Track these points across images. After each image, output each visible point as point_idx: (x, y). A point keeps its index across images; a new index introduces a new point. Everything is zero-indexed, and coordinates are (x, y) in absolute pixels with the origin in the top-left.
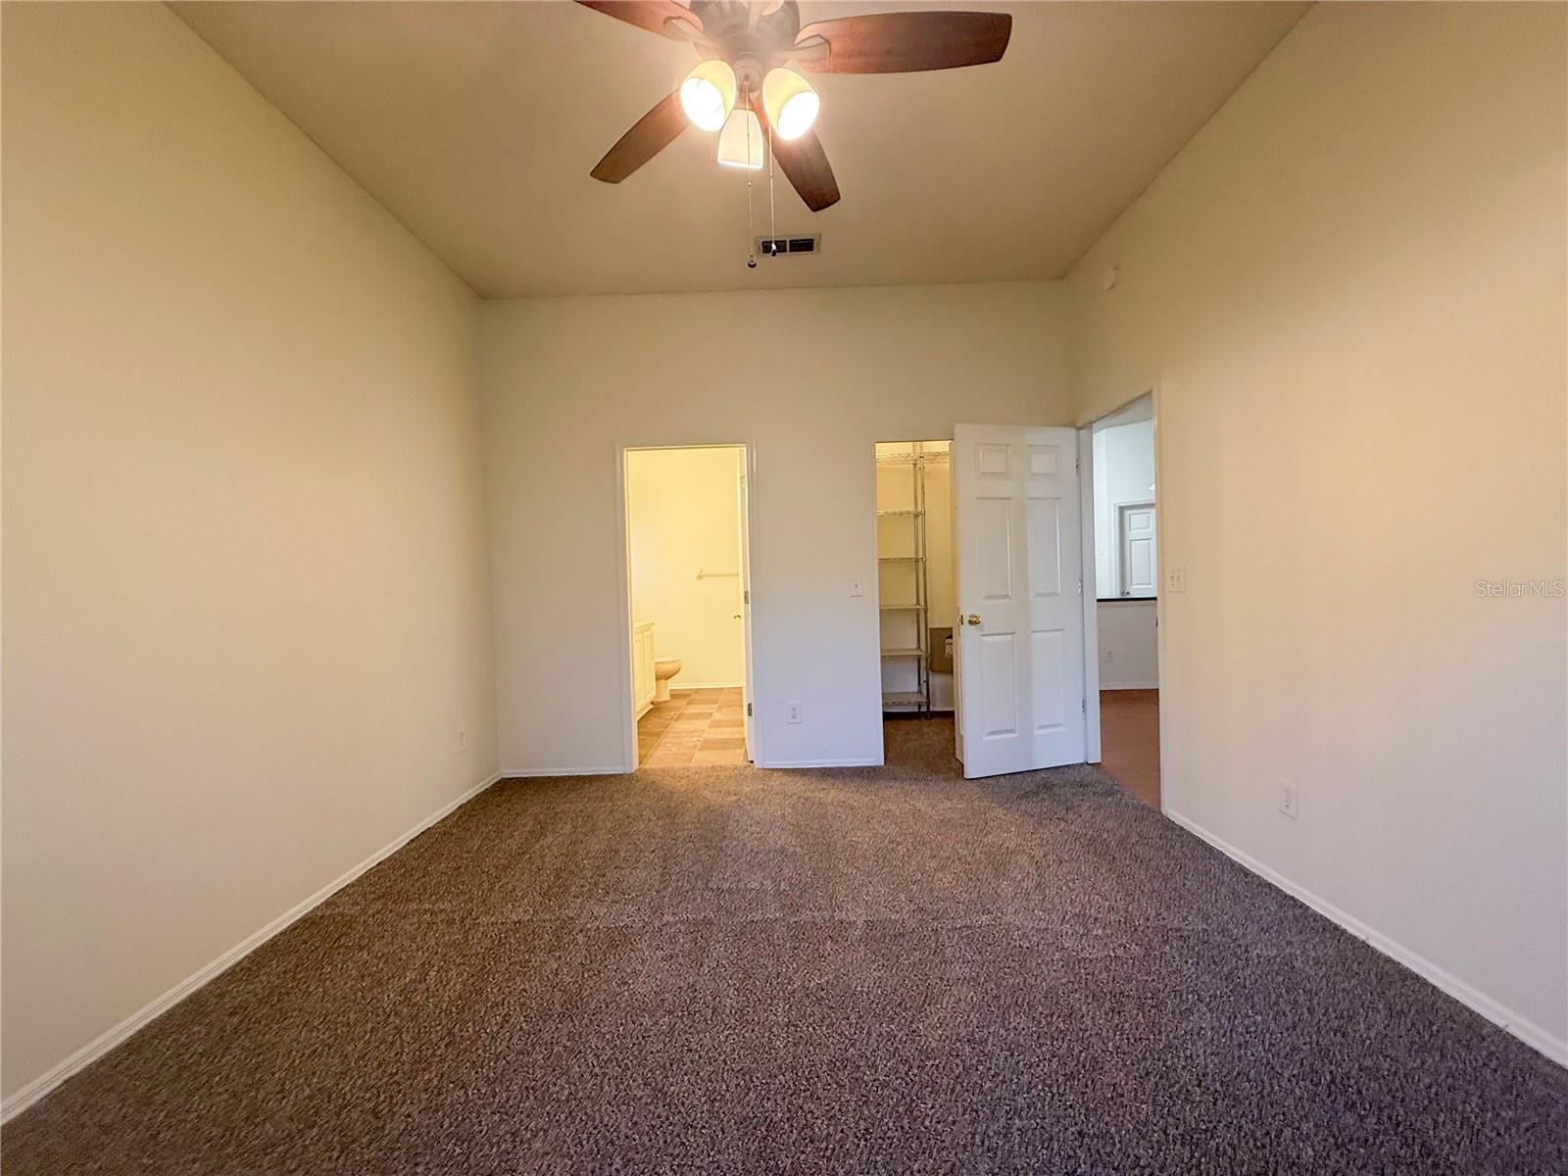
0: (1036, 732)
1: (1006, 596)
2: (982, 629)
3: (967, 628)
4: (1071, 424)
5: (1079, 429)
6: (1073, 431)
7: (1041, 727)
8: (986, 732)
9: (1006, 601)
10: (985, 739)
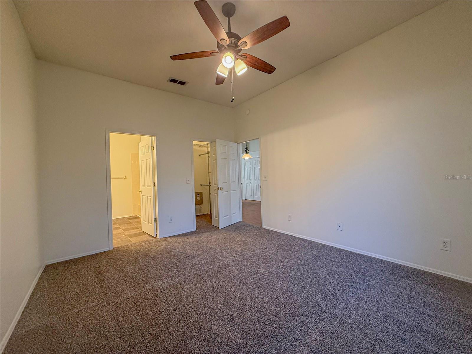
0: (232, 215)
1: (226, 183)
2: (222, 191)
3: (219, 191)
4: (236, 142)
5: (238, 143)
6: (237, 144)
7: (233, 214)
8: (223, 216)
9: (226, 184)
10: (223, 218)
